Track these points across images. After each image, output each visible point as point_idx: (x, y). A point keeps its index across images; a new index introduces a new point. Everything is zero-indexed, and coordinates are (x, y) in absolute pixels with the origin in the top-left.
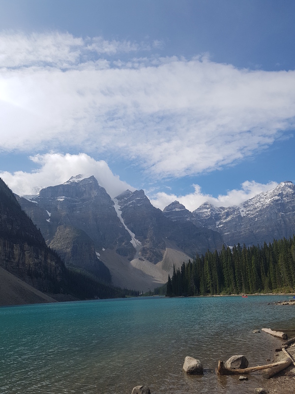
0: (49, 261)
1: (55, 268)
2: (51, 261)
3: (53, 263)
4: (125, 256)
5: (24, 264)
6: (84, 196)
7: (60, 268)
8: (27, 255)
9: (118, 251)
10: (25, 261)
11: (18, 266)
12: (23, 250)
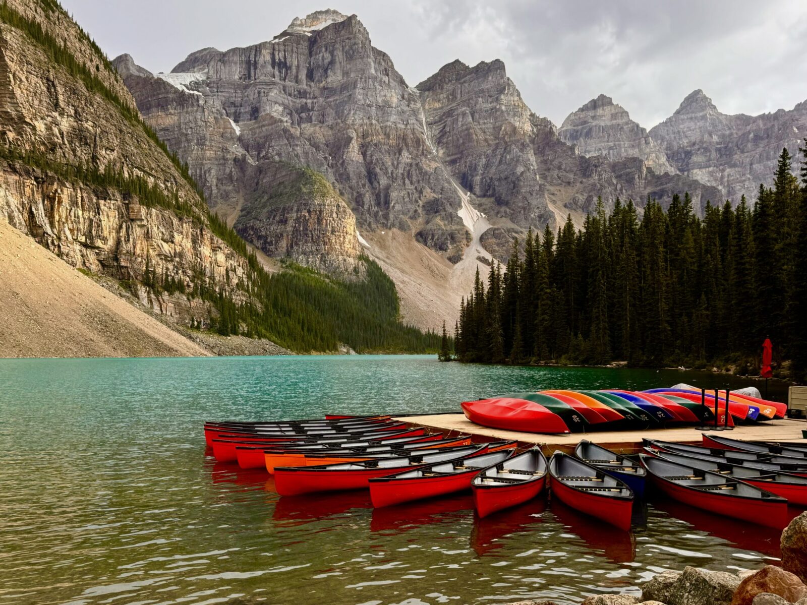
0: (206, 251)
1: (227, 271)
2: (214, 250)
3: (221, 257)
4: (441, 249)
5: (131, 254)
6: (329, 79)
7: (240, 271)
8: (138, 232)
9: (422, 237)
10: (134, 247)
11: (116, 259)
12: (127, 218)
